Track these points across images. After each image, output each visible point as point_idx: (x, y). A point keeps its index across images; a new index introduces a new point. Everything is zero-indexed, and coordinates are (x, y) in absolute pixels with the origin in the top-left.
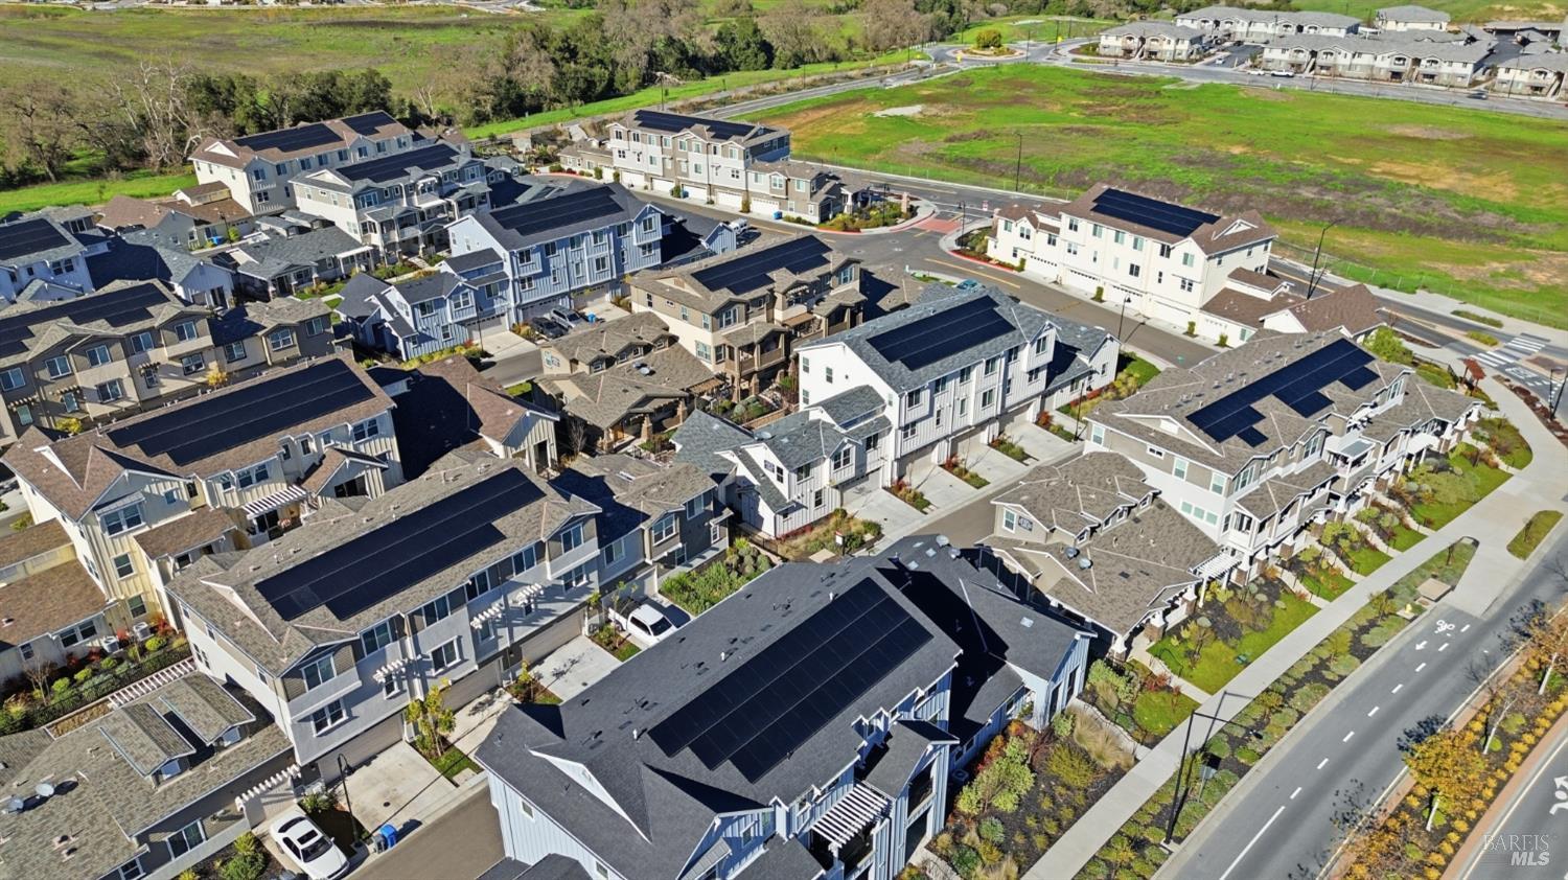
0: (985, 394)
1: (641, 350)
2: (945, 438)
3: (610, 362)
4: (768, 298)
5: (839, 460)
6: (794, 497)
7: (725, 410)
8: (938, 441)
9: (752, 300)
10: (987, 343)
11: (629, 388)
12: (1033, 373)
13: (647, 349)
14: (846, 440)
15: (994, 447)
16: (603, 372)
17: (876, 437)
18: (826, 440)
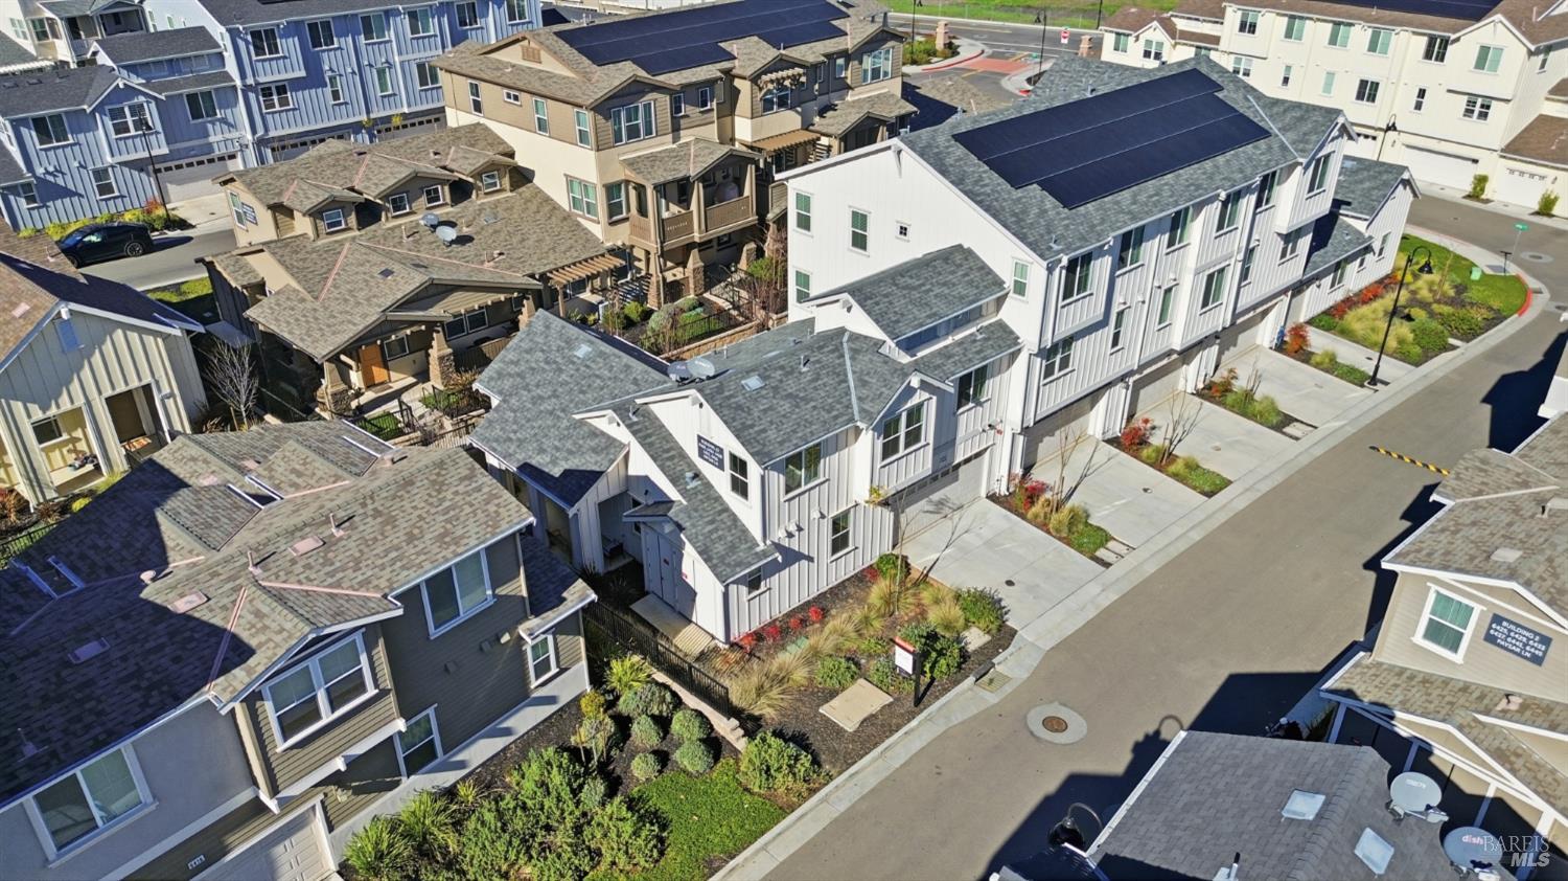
0: (1211, 277)
1: (445, 193)
2: (1122, 378)
3: (368, 213)
4: (720, 88)
5: (893, 436)
6: (779, 535)
7: (629, 324)
8: (1109, 385)
9: (685, 87)
10: (1221, 159)
11: (396, 267)
12: (1290, 238)
13: (461, 191)
14: (915, 381)
15: (1211, 399)
16: (352, 235)
17: (981, 375)
18: (862, 383)
